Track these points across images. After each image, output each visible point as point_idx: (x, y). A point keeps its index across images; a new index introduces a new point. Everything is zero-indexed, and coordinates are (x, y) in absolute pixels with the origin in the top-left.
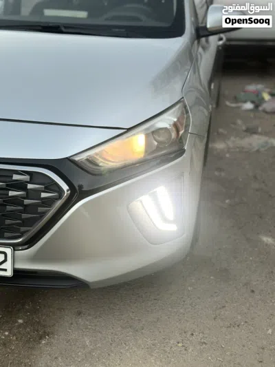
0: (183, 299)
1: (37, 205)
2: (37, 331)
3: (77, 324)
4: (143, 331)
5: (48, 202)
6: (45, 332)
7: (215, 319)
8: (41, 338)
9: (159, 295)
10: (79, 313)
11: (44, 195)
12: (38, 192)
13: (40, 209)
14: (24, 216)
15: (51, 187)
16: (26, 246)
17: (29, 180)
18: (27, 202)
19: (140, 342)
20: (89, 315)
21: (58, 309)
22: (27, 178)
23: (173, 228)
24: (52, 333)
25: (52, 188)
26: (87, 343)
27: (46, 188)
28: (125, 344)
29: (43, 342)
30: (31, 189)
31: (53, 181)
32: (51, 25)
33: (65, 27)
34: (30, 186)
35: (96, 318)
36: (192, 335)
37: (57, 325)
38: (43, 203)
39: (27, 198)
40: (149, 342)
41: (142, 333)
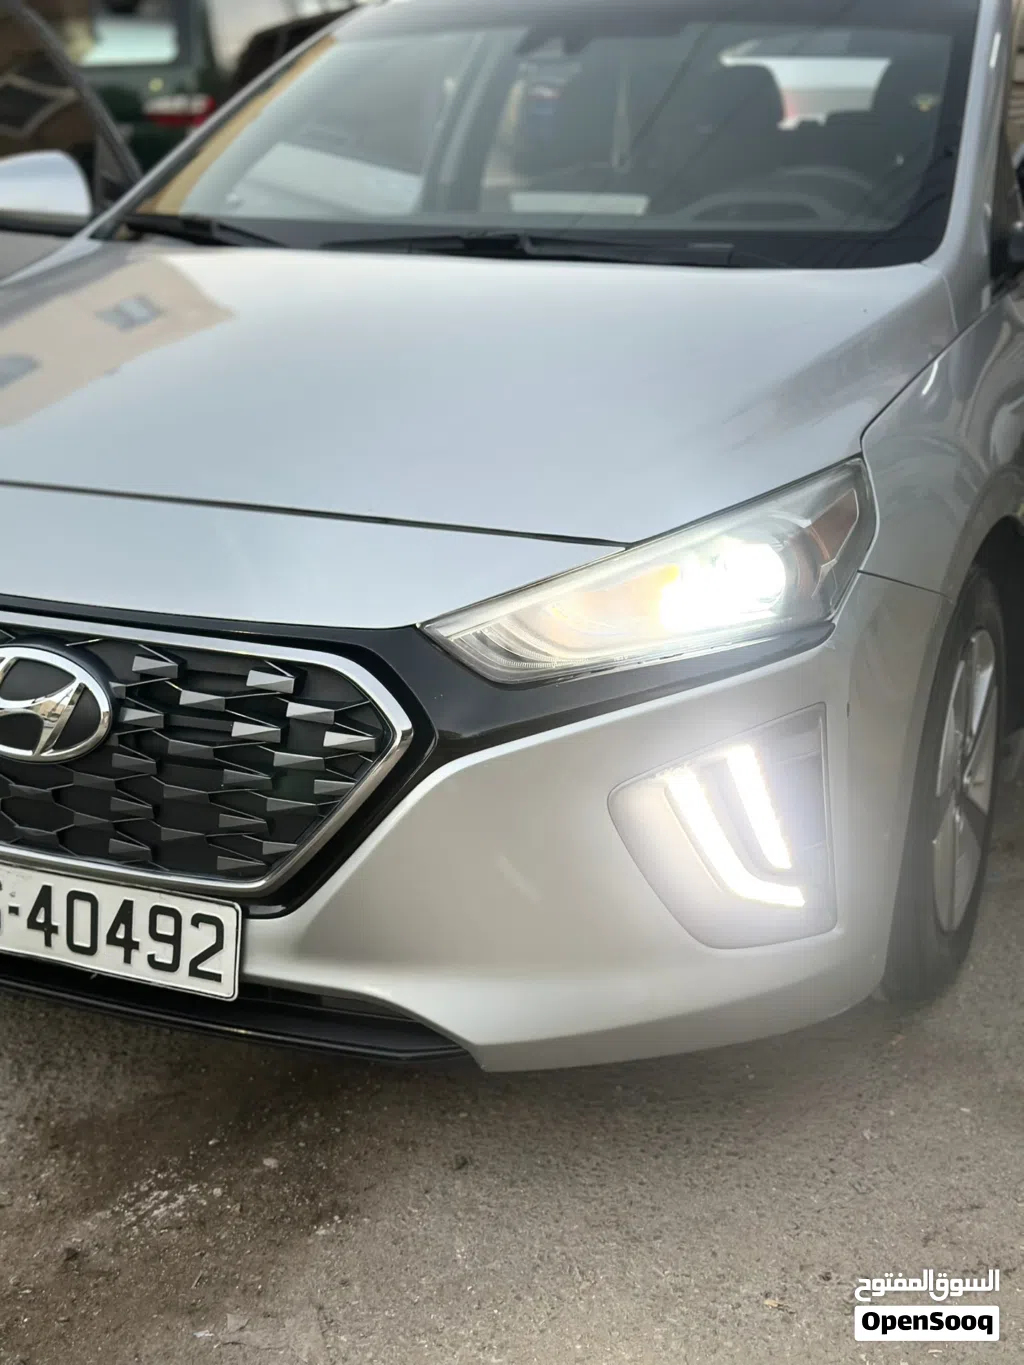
0: (833, 1165)
1: (310, 773)
2: (313, 1198)
3: (444, 1194)
4: (657, 1244)
5: (347, 764)
6: (335, 1204)
7: (926, 1240)
8: (319, 1218)
9: (750, 1140)
10: (463, 1164)
11: (332, 739)
12: (318, 727)
13: (322, 786)
14: (275, 804)
15: (356, 712)
16: (279, 908)
17: (290, 689)
18: (281, 758)
19: (635, 1274)
20: (492, 1172)
21: (397, 1143)
22: (285, 682)
23: (793, 898)
24: (358, 1211)
25: (359, 717)
26: (460, 1252)
27: (338, 716)
28: (582, 1273)
29: (321, 1232)
30: (298, 720)
31: (365, 696)
32: (490, 235)
33: (536, 241)
34: (295, 710)
35: (512, 1184)
36: (827, 1278)
37: (380, 1188)
38: (328, 763)
39: (283, 746)
40: (667, 1279)
41: (651, 1249)
